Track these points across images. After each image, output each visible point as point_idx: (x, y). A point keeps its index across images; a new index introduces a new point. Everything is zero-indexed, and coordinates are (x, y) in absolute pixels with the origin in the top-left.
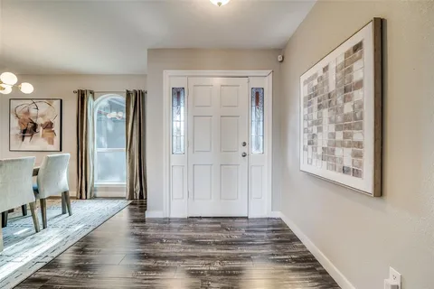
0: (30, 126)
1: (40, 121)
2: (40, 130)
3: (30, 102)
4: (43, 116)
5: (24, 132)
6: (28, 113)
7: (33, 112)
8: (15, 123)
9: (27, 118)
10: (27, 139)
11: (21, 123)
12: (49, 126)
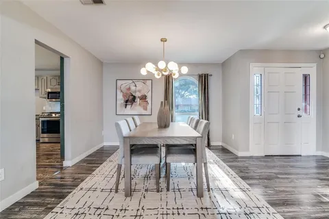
0: (131, 97)
1: (138, 94)
2: (138, 100)
3: (131, 81)
4: (139, 91)
5: (127, 102)
6: (129, 89)
7: (133, 88)
8: (120, 96)
9: (128, 92)
10: (129, 107)
11: (124, 96)
12: (144, 98)
